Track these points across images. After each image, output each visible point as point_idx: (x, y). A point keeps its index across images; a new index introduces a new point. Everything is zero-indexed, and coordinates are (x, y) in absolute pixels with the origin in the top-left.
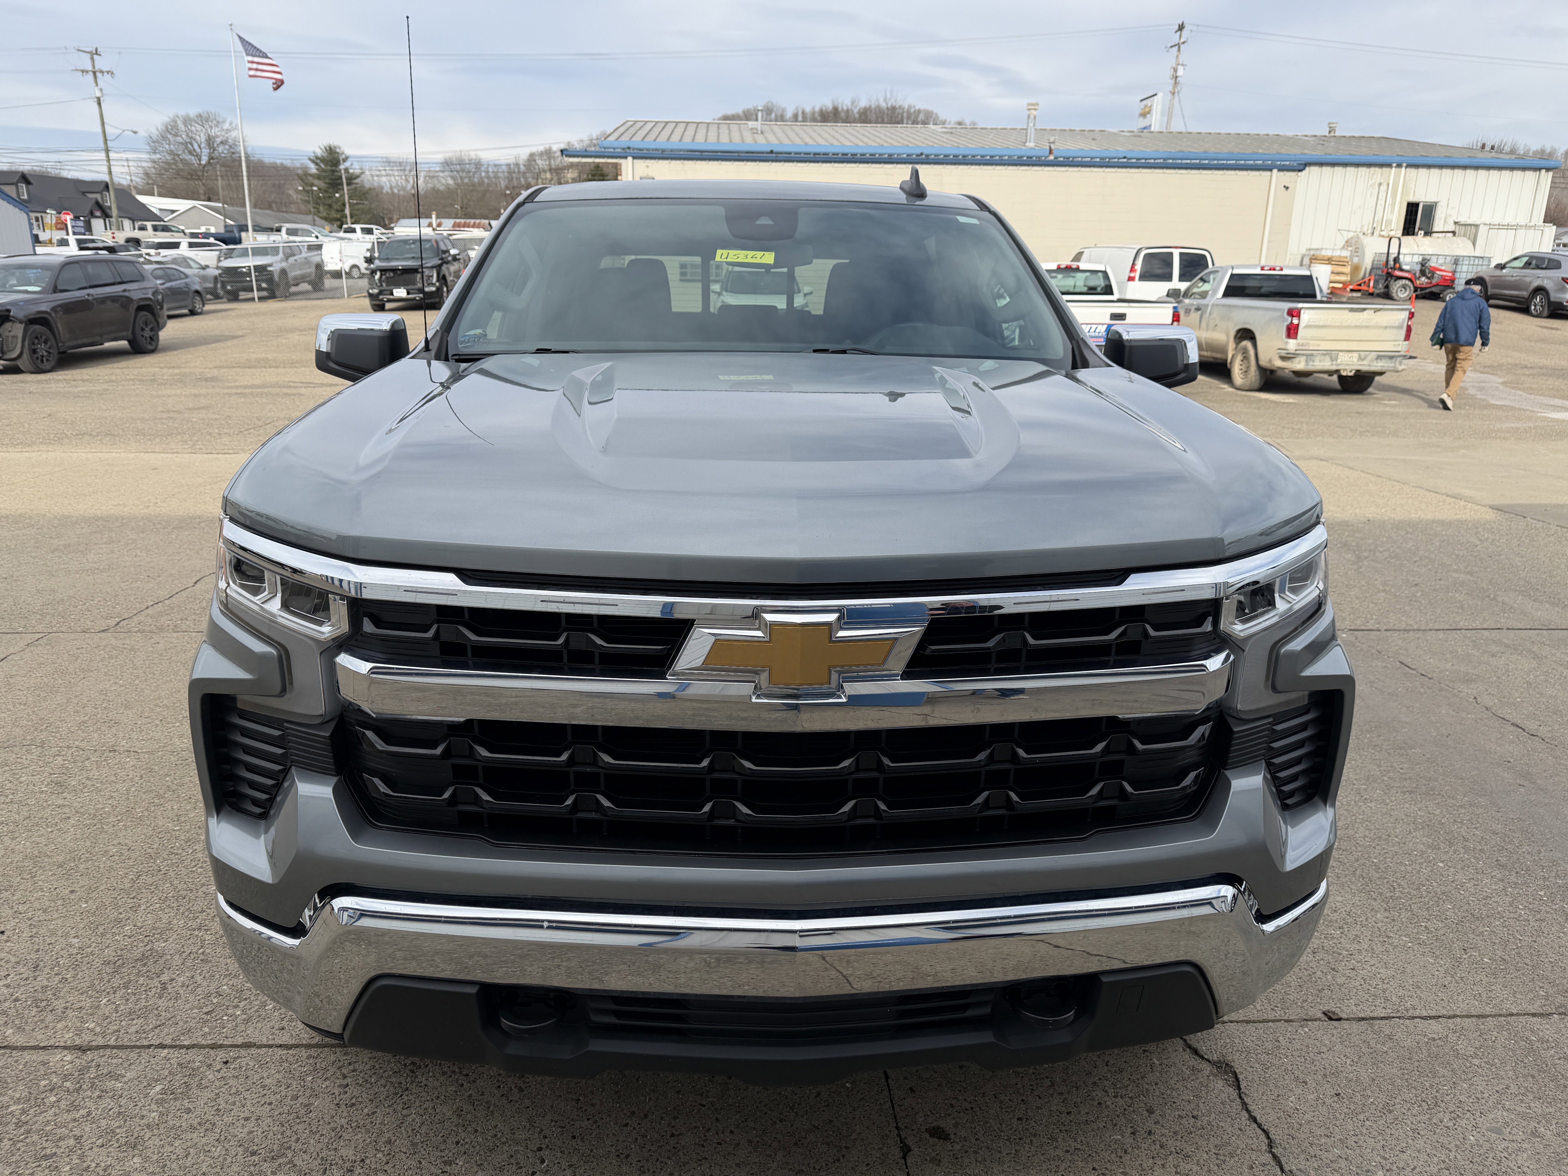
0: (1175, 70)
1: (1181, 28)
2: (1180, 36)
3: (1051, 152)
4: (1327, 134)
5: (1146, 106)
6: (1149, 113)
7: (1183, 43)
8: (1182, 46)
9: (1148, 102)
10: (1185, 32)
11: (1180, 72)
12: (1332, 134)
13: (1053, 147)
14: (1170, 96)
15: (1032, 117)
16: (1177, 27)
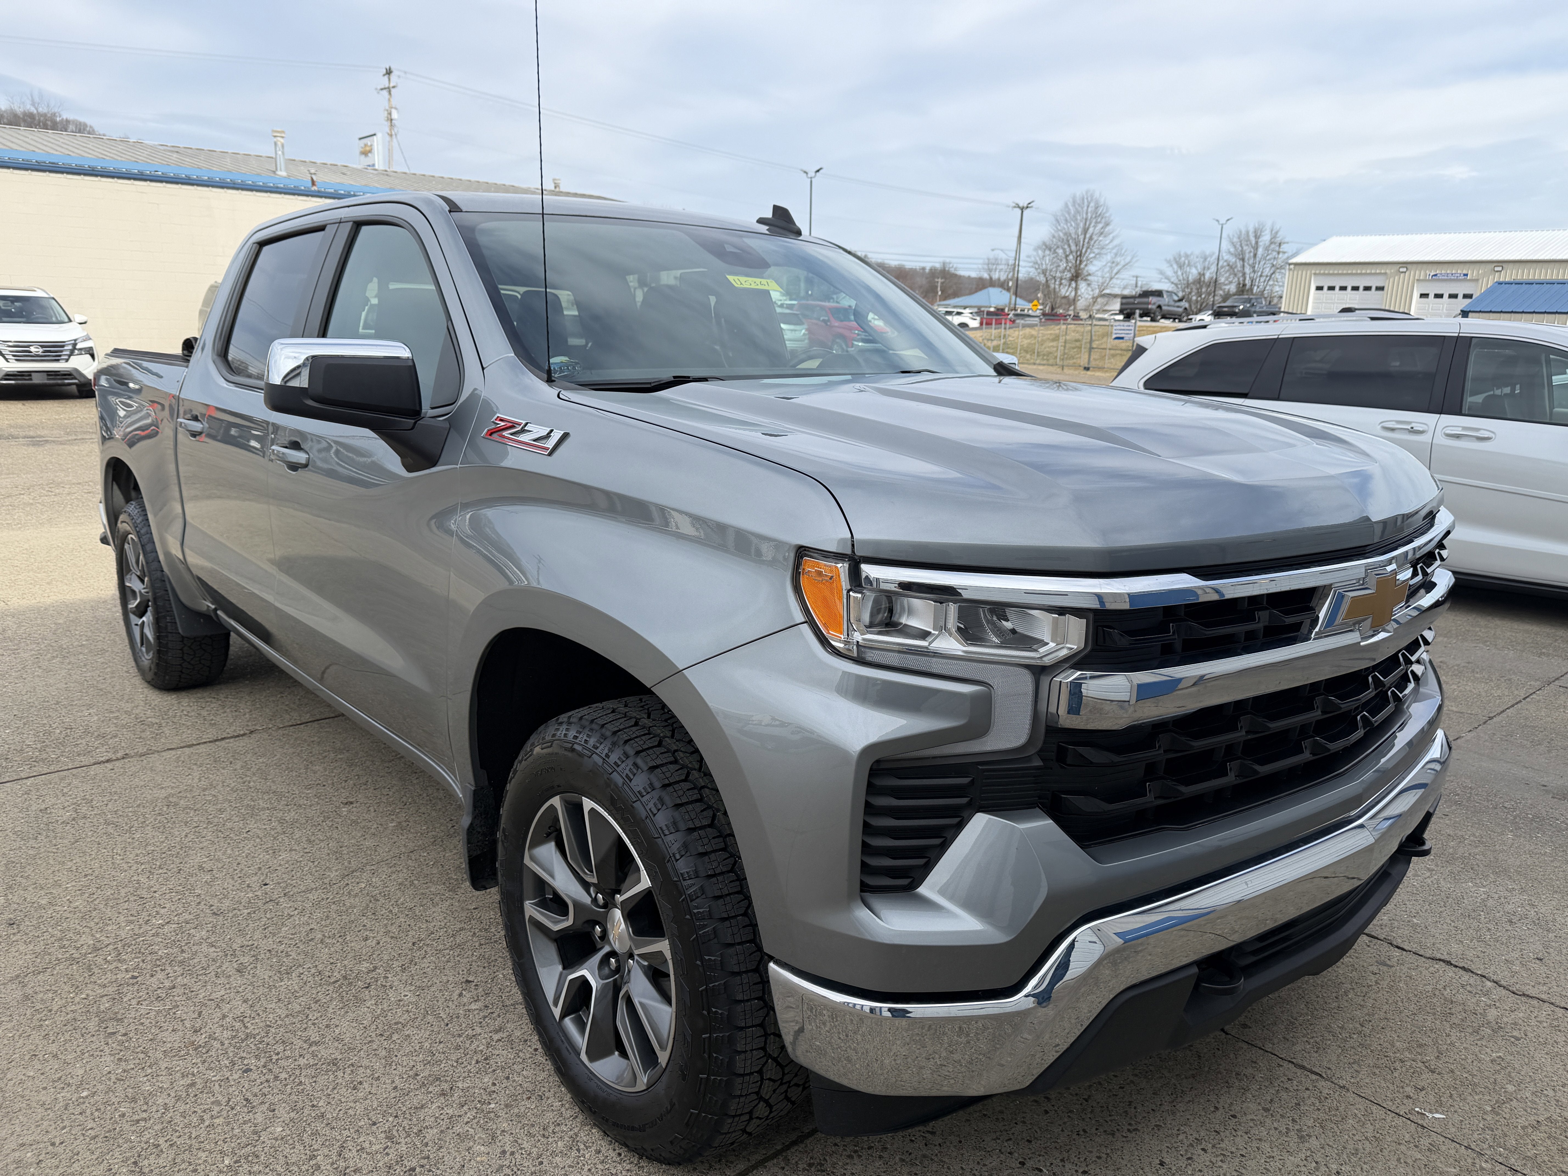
0: (390, 114)
1: (389, 72)
2: (389, 80)
3: (313, 183)
4: (553, 188)
5: (366, 145)
6: (370, 151)
7: (394, 87)
8: (393, 91)
9: (368, 141)
10: (393, 77)
11: (395, 115)
12: (557, 190)
13: (315, 178)
14: (388, 138)
15: (279, 143)
16: (384, 71)
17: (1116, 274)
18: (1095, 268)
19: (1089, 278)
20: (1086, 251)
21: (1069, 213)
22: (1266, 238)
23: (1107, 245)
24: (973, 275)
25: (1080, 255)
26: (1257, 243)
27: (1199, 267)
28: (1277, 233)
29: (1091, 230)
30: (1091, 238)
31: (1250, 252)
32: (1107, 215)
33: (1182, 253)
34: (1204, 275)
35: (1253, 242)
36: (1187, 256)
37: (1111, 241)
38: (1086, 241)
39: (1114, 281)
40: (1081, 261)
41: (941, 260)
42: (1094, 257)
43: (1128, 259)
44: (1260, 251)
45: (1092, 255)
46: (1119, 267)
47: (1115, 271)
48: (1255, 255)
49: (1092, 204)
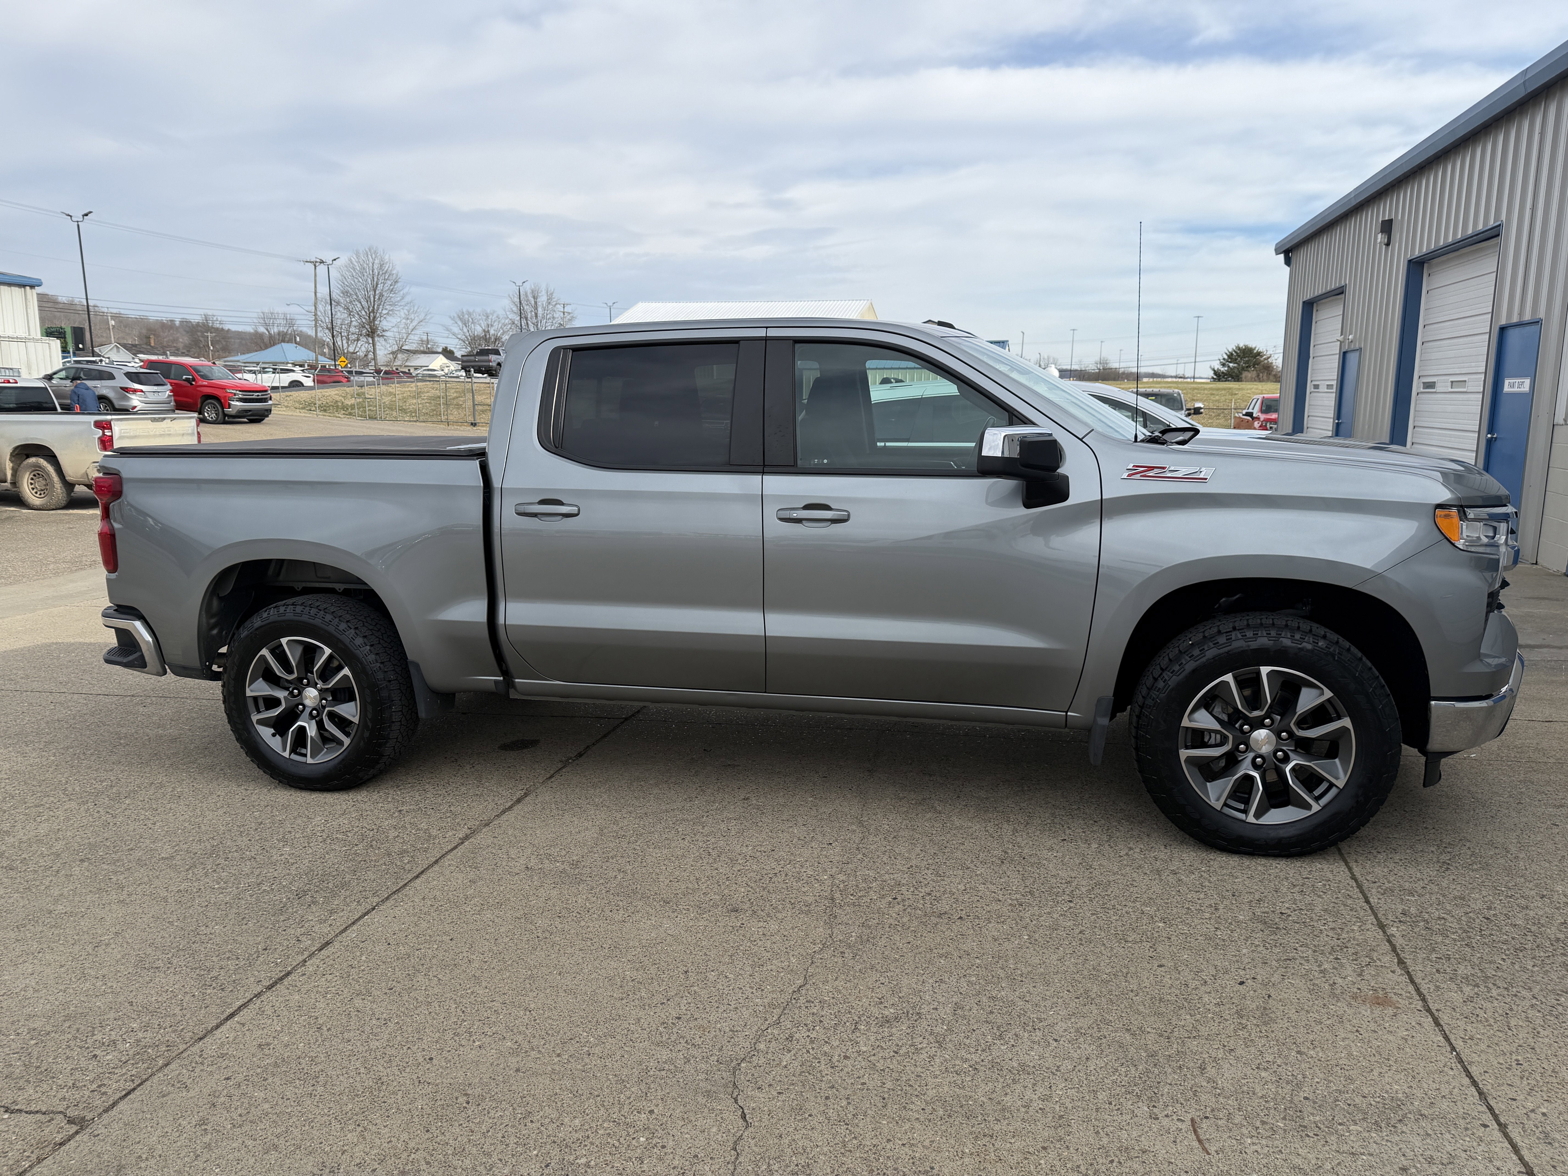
17: (412, 330)
18: (390, 324)
19: (384, 334)
20: (378, 309)
21: (354, 269)
22: (543, 299)
23: (398, 302)
24: (250, 329)
25: (373, 311)
26: (536, 303)
27: (483, 326)
28: (552, 294)
29: (380, 286)
30: (381, 295)
31: (531, 311)
32: (394, 272)
33: (464, 311)
34: (488, 331)
35: (533, 302)
36: (469, 314)
37: (403, 298)
38: (377, 297)
39: (411, 337)
40: (374, 317)
41: (202, 312)
42: (388, 314)
43: (422, 317)
44: (540, 311)
45: (385, 312)
46: (414, 323)
47: (411, 327)
48: (536, 316)
49: (377, 261)
